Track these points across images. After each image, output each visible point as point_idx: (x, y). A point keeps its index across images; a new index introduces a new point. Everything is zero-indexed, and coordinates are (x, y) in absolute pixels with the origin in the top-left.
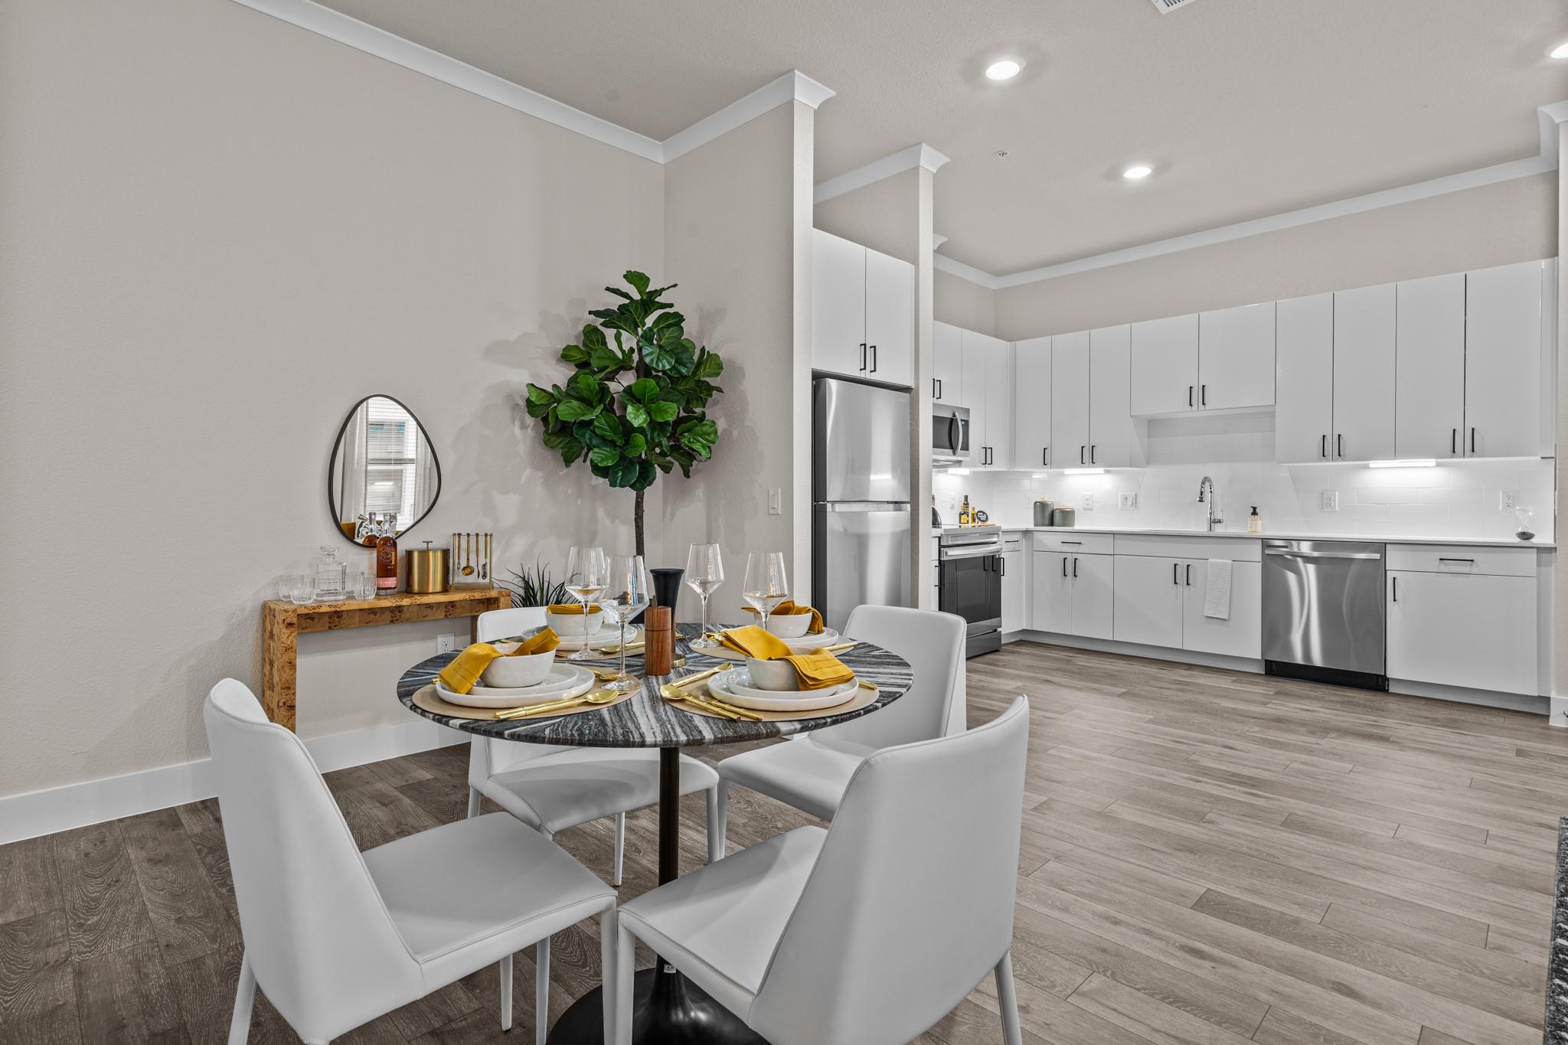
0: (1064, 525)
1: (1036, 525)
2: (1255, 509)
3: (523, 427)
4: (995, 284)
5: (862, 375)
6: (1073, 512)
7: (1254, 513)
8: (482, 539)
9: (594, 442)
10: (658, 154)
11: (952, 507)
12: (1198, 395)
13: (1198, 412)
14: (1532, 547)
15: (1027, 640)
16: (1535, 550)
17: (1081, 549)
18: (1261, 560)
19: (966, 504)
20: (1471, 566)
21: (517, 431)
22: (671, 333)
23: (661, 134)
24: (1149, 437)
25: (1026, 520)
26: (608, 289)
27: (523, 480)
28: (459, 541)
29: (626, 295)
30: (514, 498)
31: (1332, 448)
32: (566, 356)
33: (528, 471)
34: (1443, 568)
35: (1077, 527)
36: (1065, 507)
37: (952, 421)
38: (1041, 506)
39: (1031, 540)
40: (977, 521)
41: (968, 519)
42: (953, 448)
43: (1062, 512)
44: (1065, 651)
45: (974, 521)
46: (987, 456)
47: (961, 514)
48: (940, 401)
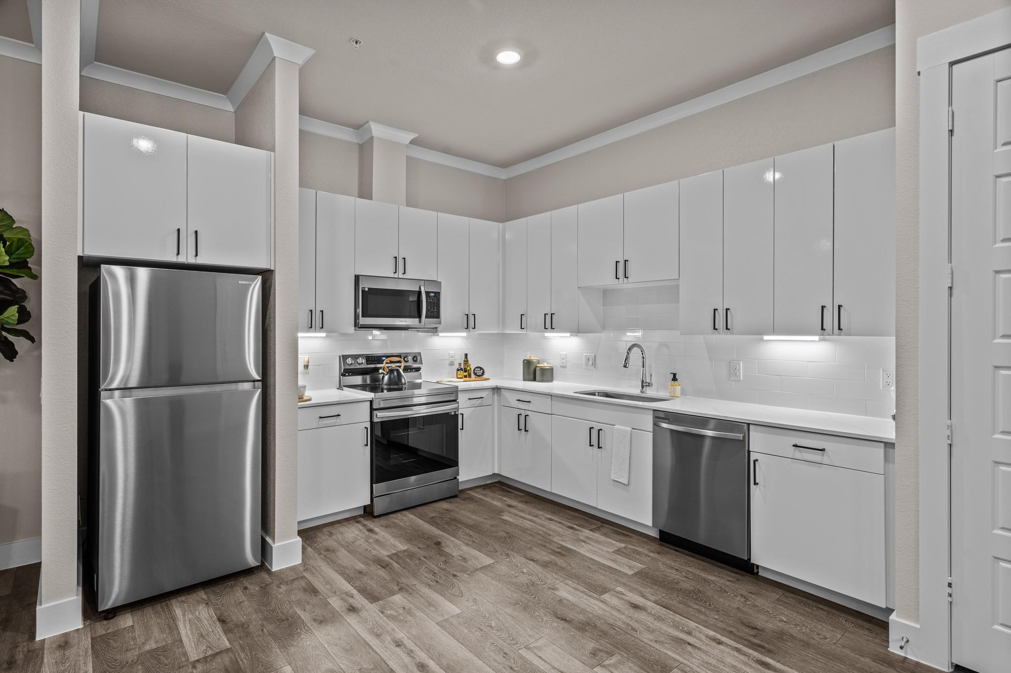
2: (675, 375)
4: (503, 175)
5: (182, 259)
7: (674, 379)
11: (452, 364)
12: (622, 269)
13: (622, 284)
14: (881, 442)
16: (882, 445)
17: (532, 407)
18: (652, 430)
19: (466, 361)
20: (823, 455)
24: (603, 306)
34: (798, 454)
36: (545, 365)
37: (420, 293)
38: (528, 363)
39: (499, 395)
40: (473, 376)
41: (465, 374)
42: (420, 316)
43: (543, 370)
44: (516, 497)
45: (470, 376)
46: (469, 323)
47: (458, 370)
48: (405, 276)
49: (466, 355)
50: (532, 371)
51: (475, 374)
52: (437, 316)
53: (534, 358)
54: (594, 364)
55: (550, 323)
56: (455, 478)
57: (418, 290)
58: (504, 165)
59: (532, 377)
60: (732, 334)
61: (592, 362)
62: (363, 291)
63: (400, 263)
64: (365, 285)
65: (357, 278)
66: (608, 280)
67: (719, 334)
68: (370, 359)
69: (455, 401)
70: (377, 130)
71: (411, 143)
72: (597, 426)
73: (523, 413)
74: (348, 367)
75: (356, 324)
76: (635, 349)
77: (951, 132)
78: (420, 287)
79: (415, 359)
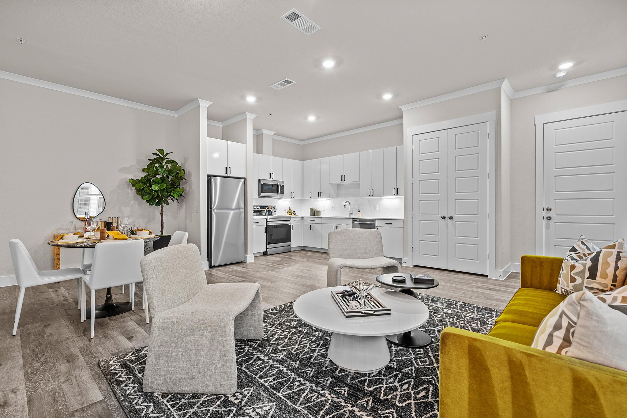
0: (317, 215)
1: (310, 215)
2: (359, 210)
3: (131, 189)
4: (302, 143)
5: (226, 175)
6: (320, 211)
7: (359, 211)
8: (116, 219)
9: (145, 194)
10: (175, 115)
11: (285, 210)
12: (343, 178)
13: (343, 182)
15: (304, 249)
16: (402, 220)
17: (315, 222)
18: (352, 225)
19: (290, 209)
20: (392, 225)
21: (129, 190)
22: (174, 164)
23: (175, 110)
24: (338, 189)
25: (307, 214)
26: (153, 154)
27: (131, 204)
28: (113, 220)
29: (158, 155)
30: (129, 209)
31: (371, 193)
32: (144, 170)
33: (133, 201)
34: (387, 225)
35: (321, 216)
36: (318, 210)
37: (278, 185)
38: (312, 210)
39: (303, 220)
40: (292, 214)
41: (290, 214)
42: (278, 193)
43: (317, 212)
44: (310, 252)
45: (291, 214)
46: (293, 195)
47: (287, 212)
48: (273, 180)
49: (290, 207)
50: (314, 213)
51: (293, 214)
52: (283, 193)
53: (314, 208)
54: (334, 209)
55: (320, 195)
56: (290, 246)
57: (277, 184)
58: (302, 140)
59: (313, 214)
60: (374, 197)
61: (334, 208)
62: (262, 184)
63: (271, 175)
64: (262, 182)
65: (259, 180)
66: (339, 181)
67: (370, 197)
68: (261, 207)
69: (290, 220)
70: (264, 131)
71: (274, 134)
72: (336, 225)
73: (312, 224)
74: (254, 209)
75: (259, 195)
76: (347, 203)
77: (413, 150)
78: (278, 183)
79: (274, 208)
